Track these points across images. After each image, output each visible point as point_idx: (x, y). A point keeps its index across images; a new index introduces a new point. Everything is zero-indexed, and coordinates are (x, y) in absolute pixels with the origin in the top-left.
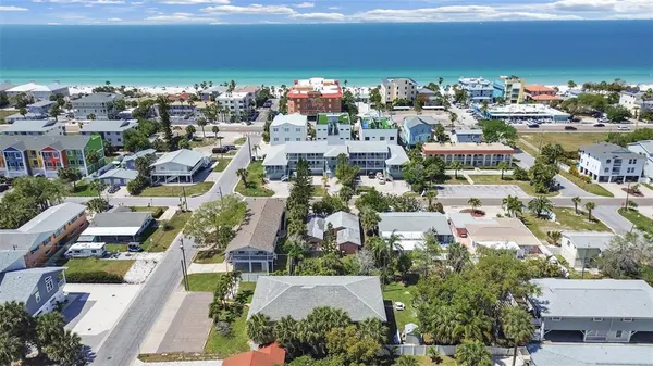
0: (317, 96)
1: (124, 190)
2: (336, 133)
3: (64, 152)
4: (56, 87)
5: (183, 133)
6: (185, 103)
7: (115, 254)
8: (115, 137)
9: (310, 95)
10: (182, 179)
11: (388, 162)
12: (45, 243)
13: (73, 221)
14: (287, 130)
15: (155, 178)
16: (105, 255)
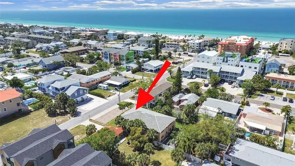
0: (233, 44)
1: (130, 72)
2: (227, 62)
3: (119, 55)
4: (139, 33)
5: (166, 54)
6: (176, 43)
7: (110, 90)
8: (141, 53)
9: (229, 43)
10: (151, 71)
11: (239, 78)
12: (92, 81)
13: (105, 77)
14: (203, 57)
15: (143, 69)
16: (107, 90)
